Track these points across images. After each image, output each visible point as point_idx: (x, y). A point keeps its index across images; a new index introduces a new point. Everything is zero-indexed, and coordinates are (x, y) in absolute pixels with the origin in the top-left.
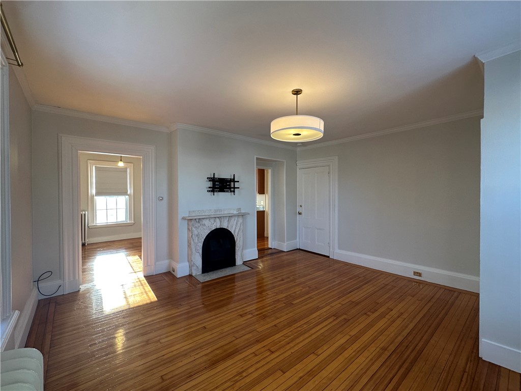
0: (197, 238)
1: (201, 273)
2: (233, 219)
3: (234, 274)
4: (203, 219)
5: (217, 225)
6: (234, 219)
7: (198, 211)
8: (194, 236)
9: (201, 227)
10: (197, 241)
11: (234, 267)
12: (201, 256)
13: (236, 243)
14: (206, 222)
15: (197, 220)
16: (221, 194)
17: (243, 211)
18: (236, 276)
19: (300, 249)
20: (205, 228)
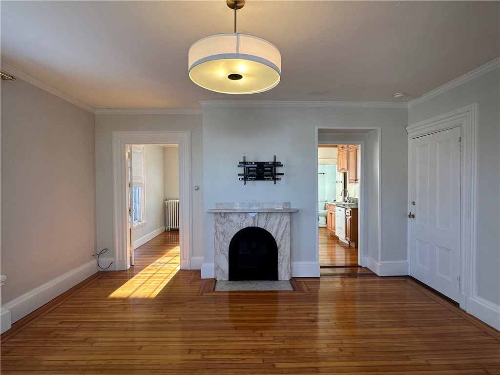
0: (221, 236)
1: (227, 279)
2: (273, 217)
3: (277, 292)
4: (230, 213)
5: (248, 223)
6: (275, 217)
7: (227, 203)
8: (218, 233)
9: (227, 223)
10: (221, 239)
11: (276, 282)
12: (228, 258)
13: (280, 250)
14: (235, 218)
15: (223, 215)
16: (259, 183)
17: (294, 207)
18: (278, 294)
19: (411, 278)
20: (233, 224)
